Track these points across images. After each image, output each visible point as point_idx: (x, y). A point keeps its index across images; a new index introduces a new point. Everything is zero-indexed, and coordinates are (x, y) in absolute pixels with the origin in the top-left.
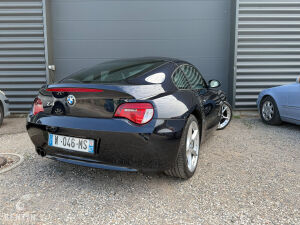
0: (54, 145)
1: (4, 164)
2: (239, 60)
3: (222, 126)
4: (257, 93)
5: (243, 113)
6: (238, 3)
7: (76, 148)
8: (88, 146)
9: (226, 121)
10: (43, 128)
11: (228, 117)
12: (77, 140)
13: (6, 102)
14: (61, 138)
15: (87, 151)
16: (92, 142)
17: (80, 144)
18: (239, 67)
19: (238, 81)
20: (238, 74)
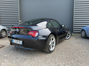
2: (75, 19)
3: (68, 38)
4: (80, 29)
5: (76, 35)
6: (75, 1)
7: (18, 43)
9: (69, 37)
13: (8, 30)
14: (15, 40)
15: (21, 44)
16: (22, 41)
17: (19, 42)
18: (75, 21)
19: (75, 25)
20: (75, 23)
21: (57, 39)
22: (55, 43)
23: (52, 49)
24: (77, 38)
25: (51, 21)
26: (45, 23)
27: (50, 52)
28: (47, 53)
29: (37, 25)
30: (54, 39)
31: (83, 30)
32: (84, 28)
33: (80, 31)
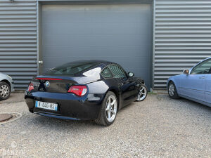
0: (38, 106)
1: (11, 118)
2: (156, 59)
3: (141, 99)
5: (159, 91)
6: (155, 24)
7: (49, 108)
8: (54, 107)
9: (144, 96)
10: (33, 98)
11: (145, 94)
12: (49, 104)
14: (42, 103)
15: (54, 109)
16: (57, 105)
17: (51, 106)
19: (156, 71)
20: (156, 67)
21: (121, 101)
22: (115, 107)
23: (110, 119)
24: (159, 99)
25: (109, 65)
26: (99, 70)
27: (108, 124)
28: (102, 126)
29: (84, 74)
30: (115, 101)
31: (171, 82)
32: (172, 78)
33: (165, 83)
